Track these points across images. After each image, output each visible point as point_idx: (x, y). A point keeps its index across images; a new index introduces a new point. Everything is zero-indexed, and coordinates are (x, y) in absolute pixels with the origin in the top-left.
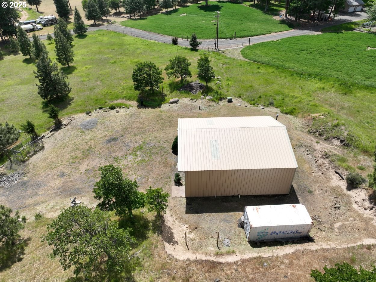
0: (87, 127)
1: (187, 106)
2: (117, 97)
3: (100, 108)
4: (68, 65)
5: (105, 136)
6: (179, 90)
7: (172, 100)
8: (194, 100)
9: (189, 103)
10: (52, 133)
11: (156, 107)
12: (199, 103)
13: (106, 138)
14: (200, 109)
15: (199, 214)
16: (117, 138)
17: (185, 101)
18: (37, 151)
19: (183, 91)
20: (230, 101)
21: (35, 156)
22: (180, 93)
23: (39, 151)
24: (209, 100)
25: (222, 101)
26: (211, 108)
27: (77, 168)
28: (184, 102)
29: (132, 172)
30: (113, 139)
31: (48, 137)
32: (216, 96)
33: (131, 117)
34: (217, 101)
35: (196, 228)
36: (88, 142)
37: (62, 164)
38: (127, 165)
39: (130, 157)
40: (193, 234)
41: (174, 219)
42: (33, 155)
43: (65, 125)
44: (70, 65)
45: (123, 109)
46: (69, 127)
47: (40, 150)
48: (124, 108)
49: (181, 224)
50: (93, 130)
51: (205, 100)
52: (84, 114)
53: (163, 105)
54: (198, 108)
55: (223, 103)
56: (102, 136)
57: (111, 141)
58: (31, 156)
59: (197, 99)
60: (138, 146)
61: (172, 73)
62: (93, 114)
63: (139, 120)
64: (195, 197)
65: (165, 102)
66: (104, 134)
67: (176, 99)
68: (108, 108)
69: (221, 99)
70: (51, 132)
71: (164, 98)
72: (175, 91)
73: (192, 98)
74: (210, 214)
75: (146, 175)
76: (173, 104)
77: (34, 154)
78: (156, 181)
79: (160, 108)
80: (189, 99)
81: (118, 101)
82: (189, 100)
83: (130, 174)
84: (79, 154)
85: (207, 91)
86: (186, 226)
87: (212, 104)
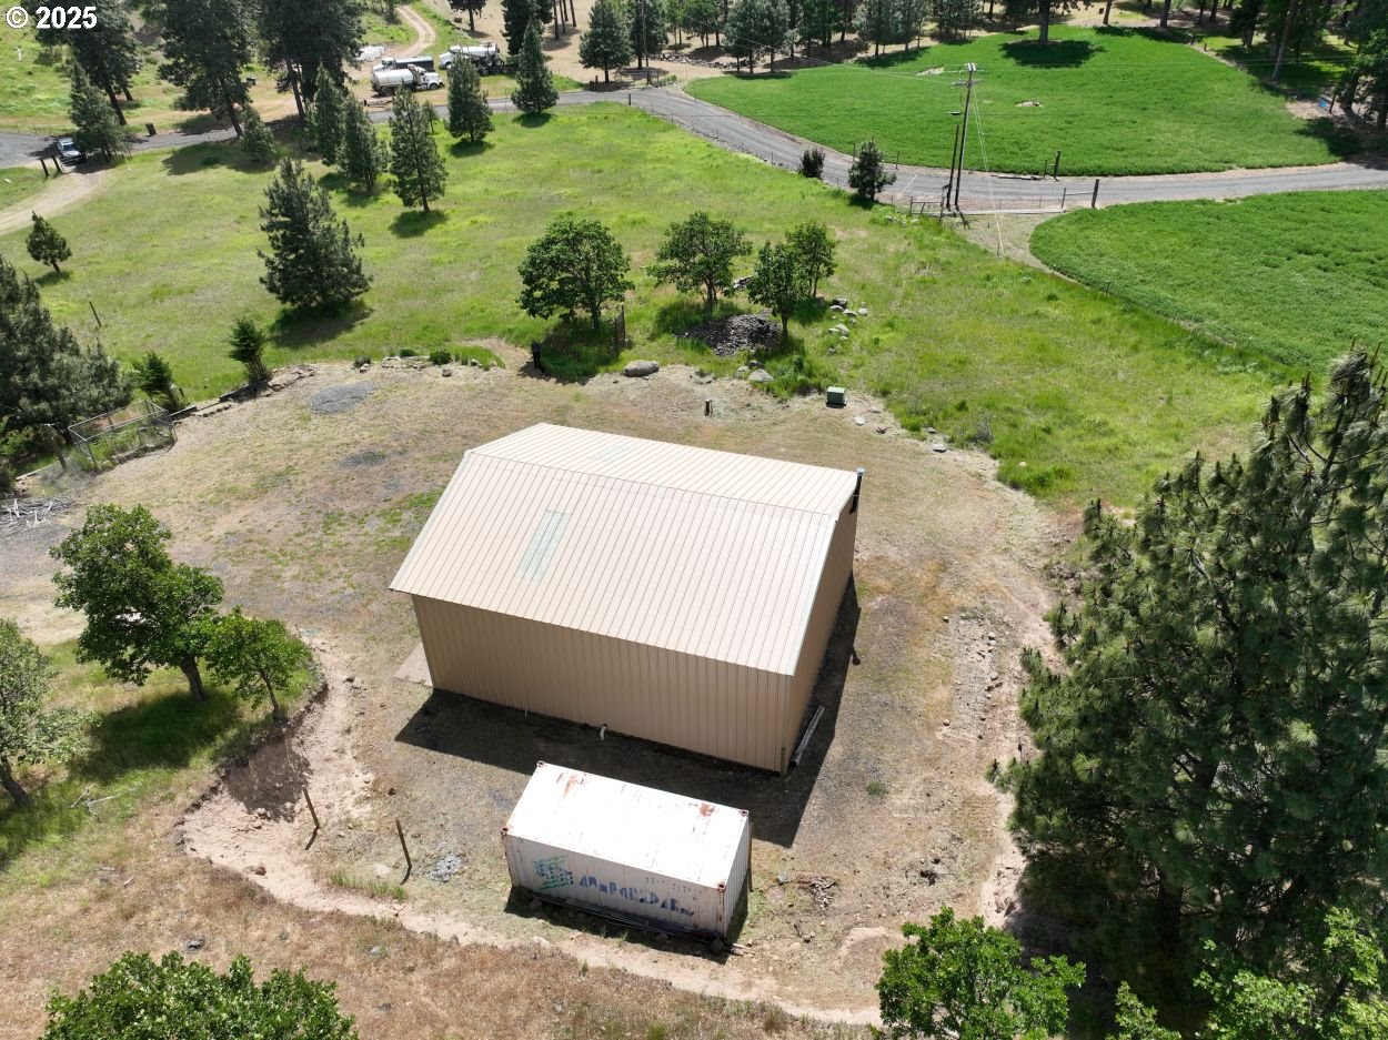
0: (328, 406)
1: (674, 390)
2: (487, 328)
3: (405, 354)
4: (426, 207)
5: (356, 443)
6: (679, 334)
7: (631, 365)
8: (708, 378)
9: (684, 384)
10: (226, 404)
11: (573, 382)
12: (722, 391)
13: (354, 451)
14: (708, 411)
15: (432, 753)
16: (384, 457)
17: (678, 374)
18: (146, 450)
19: (689, 341)
20: (836, 402)
21: (133, 463)
22: (678, 344)
23: (153, 449)
24: (755, 384)
25: (808, 399)
26: (748, 414)
27: (209, 522)
28: (672, 378)
29: (342, 569)
30: (372, 458)
31: (205, 416)
32: (787, 376)
33: (472, 398)
34: (784, 394)
35: (392, 792)
36: (298, 450)
37: (184, 500)
38: (347, 544)
39: (376, 521)
40: (368, 808)
41: (348, 745)
42: (129, 458)
43: (273, 387)
44: (432, 206)
45: (472, 369)
46: (280, 397)
47: (159, 447)
48: (474, 364)
49: (356, 767)
50: (339, 417)
51: (743, 382)
52: (349, 365)
53: (598, 376)
54: (704, 408)
55: (814, 404)
56: (346, 440)
57: (359, 463)
58: (122, 461)
59: (722, 376)
60: (422, 495)
61: (669, 271)
62: (375, 369)
63: (489, 412)
64: (462, 695)
65: (610, 368)
66: (357, 436)
67: (645, 364)
68: (428, 357)
69: (804, 390)
70: (223, 400)
71: (618, 354)
72: (665, 337)
73: (705, 367)
74: (467, 761)
75: (373, 589)
76: (633, 380)
77: (136, 456)
78: (389, 612)
79: (583, 384)
80: (693, 370)
81: (485, 341)
82: (693, 373)
83: (335, 573)
84: (247, 481)
85: (771, 346)
86: (371, 777)
87: (767, 402)
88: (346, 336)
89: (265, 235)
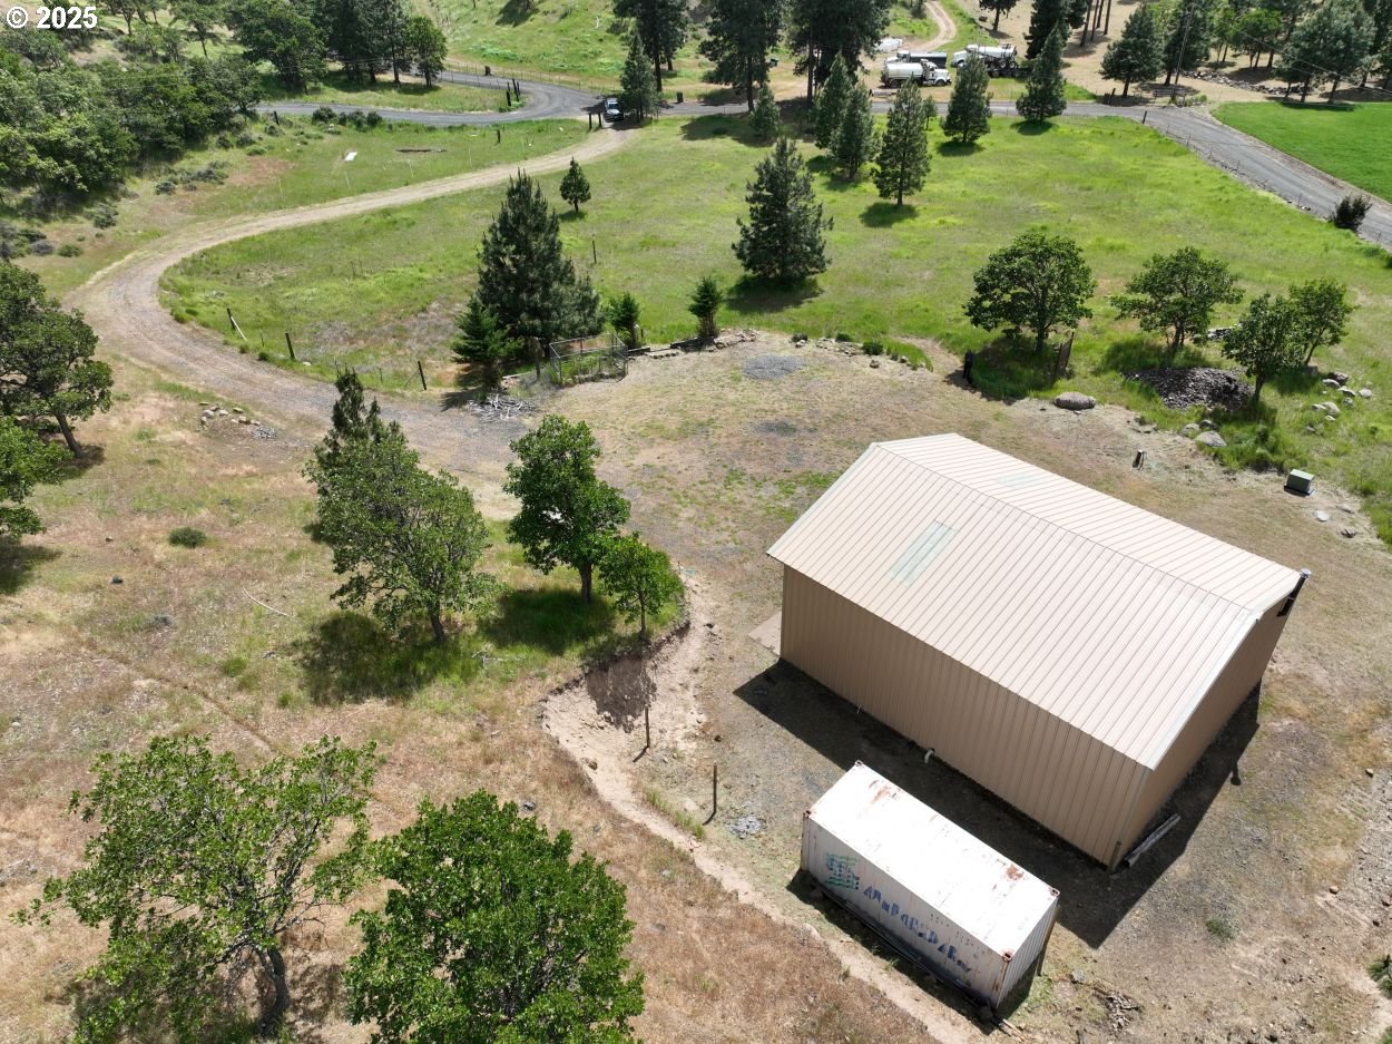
0: (759, 372)
1: (1106, 432)
2: (924, 328)
3: (841, 338)
4: (900, 201)
5: (774, 411)
6: (1127, 373)
7: (1065, 396)
8: (1148, 428)
9: (1117, 428)
10: (674, 351)
11: (998, 399)
12: (1160, 445)
13: (770, 418)
14: (1137, 463)
15: (762, 716)
16: (795, 430)
17: (1115, 416)
18: (602, 376)
19: (1137, 384)
20: (1298, 488)
21: (589, 385)
22: (1123, 384)
23: (607, 377)
24: (1201, 446)
25: (1262, 477)
26: (1183, 477)
27: (633, 451)
28: (1107, 419)
29: (731, 524)
30: (784, 428)
31: (655, 357)
32: (1243, 445)
33: (891, 394)
34: (1235, 464)
35: (717, 739)
36: (723, 406)
37: (620, 427)
38: (741, 502)
39: (772, 488)
40: (694, 745)
41: (693, 683)
42: (587, 380)
43: (717, 345)
44: (906, 200)
45: (900, 365)
46: (720, 354)
47: (612, 377)
48: (903, 361)
49: (694, 705)
50: (766, 384)
51: (1188, 441)
52: (787, 338)
53: (1026, 400)
54: (1133, 458)
55: (1269, 485)
56: (767, 407)
57: (772, 430)
58: (581, 382)
59: (1164, 429)
60: (820, 475)
61: (1136, 305)
62: (809, 347)
63: (905, 411)
64: (804, 673)
65: (1042, 394)
66: (776, 405)
67: (1081, 398)
68: (861, 345)
69: (1260, 466)
70: (674, 347)
71: (1054, 382)
72: (1112, 374)
73: (1147, 415)
74: (791, 735)
75: (752, 550)
76: (1062, 411)
77: (593, 380)
78: (760, 575)
79: (1009, 404)
80: (1133, 415)
81: (920, 341)
82: (1132, 418)
83: (723, 525)
84: (673, 422)
85: (1233, 408)
86: (703, 718)
87: (1211, 470)
88: (792, 310)
89: (748, 206)
